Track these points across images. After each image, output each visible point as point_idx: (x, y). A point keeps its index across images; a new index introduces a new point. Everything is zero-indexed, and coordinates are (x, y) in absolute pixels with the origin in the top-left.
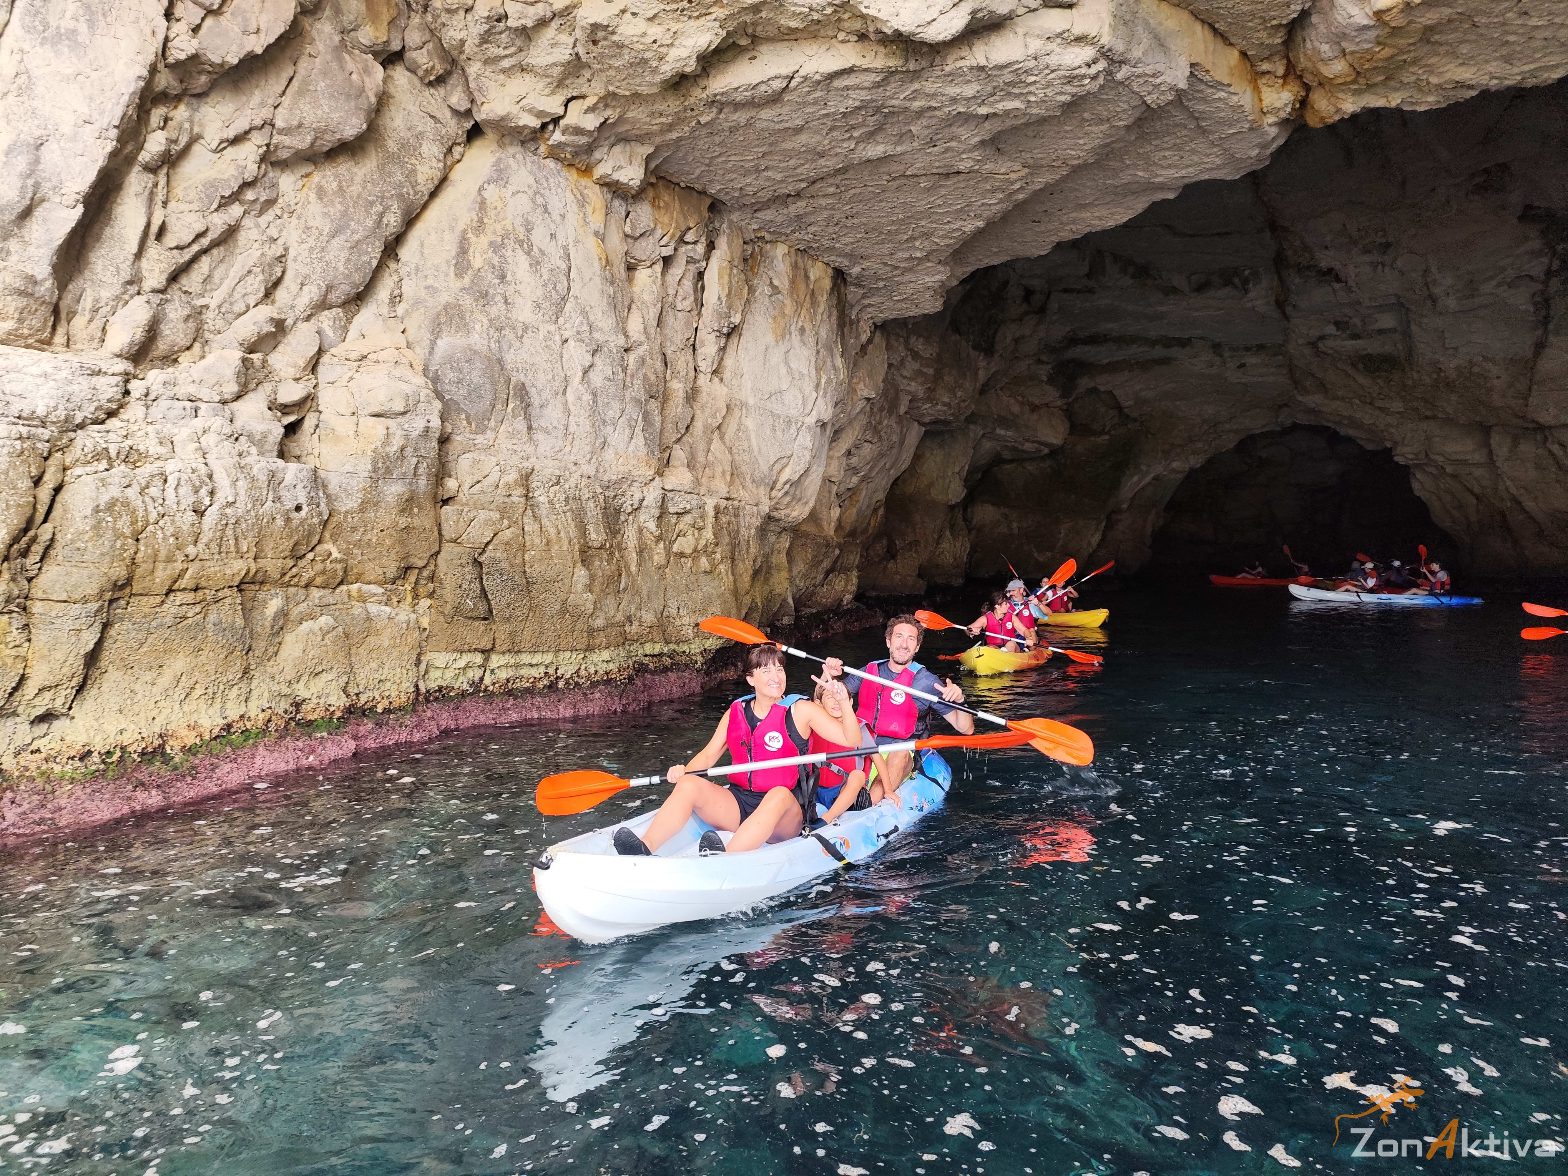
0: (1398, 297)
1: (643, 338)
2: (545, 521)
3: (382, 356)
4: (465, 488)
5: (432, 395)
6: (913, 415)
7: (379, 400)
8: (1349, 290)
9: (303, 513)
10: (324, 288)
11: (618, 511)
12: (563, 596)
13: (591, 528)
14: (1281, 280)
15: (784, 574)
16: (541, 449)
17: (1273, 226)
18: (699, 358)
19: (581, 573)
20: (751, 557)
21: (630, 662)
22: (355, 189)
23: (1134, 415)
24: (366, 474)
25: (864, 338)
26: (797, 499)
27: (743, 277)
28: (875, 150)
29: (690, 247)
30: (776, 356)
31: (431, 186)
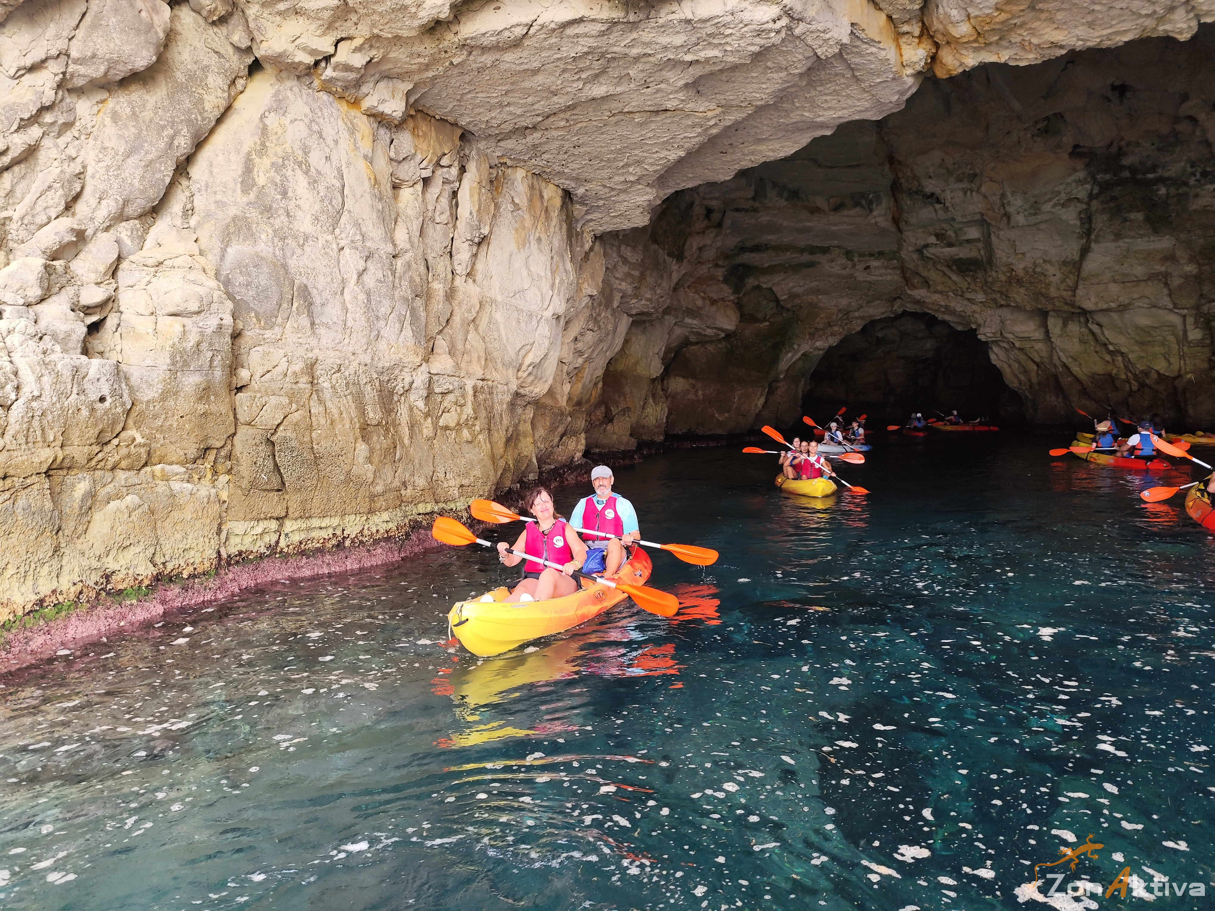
0: (982, 214)
1: (408, 246)
2: (329, 404)
3: (177, 262)
4: (257, 377)
5: (224, 296)
6: (624, 309)
7: (175, 300)
8: (946, 209)
9: (107, 404)
10: (121, 202)
11: (391, 393)
12: (347, 468)
13: (369, 408)
14: (896, 201)
15: (530, 440)
16: (324, 341)
17: (891, 160)
18: (456, 263)
19: (362, 448)
20: (504, 427)
21: (407, 521)
22: (148, 115)
23: (789, 306)
24: (165, 367)
25: (587, 247)
26: (538, 378)
27: (489, 195)
28: (599, 90)
29: (445, 170)
30: (518, 262)
31: (217, 114)
